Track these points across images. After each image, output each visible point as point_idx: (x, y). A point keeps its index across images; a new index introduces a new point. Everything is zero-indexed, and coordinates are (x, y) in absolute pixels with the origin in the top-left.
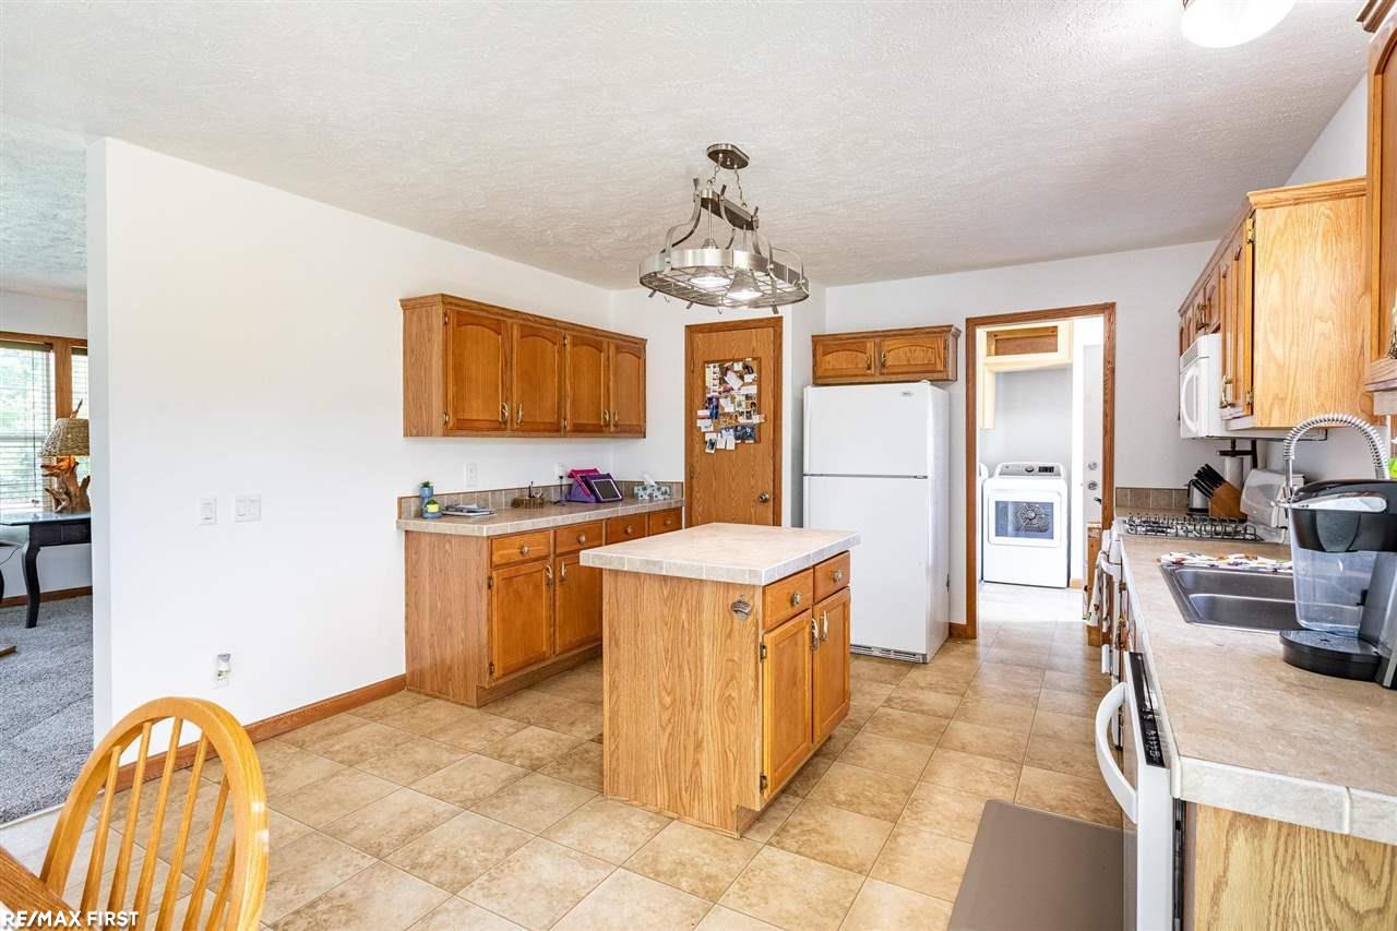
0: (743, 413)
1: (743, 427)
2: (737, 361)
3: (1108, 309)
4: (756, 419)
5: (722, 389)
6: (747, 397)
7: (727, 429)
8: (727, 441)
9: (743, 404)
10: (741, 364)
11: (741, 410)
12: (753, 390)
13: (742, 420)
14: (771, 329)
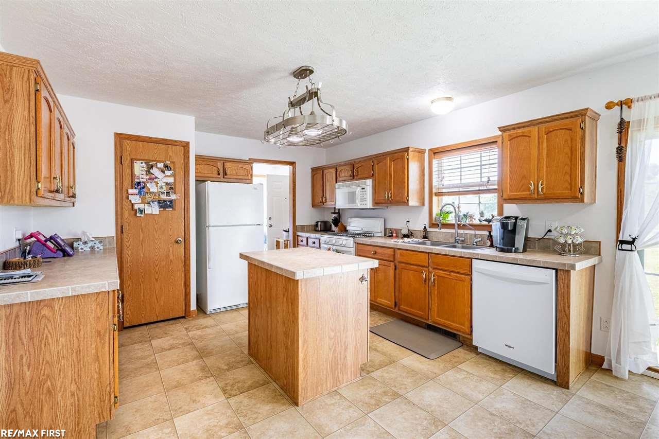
0: (163, 193)
1: (165, 201)
2: (160, 162)
3: (292, 164)
4: (173, 197)
5: (148, 177)
6: (167, 184)
7: (153, 202)
8: (155, 209)
9: (164, 187)
10: (162, 164)
11: (162, 191)
12: (171, 180)
13: (164, 197)
14: (182, 148)
